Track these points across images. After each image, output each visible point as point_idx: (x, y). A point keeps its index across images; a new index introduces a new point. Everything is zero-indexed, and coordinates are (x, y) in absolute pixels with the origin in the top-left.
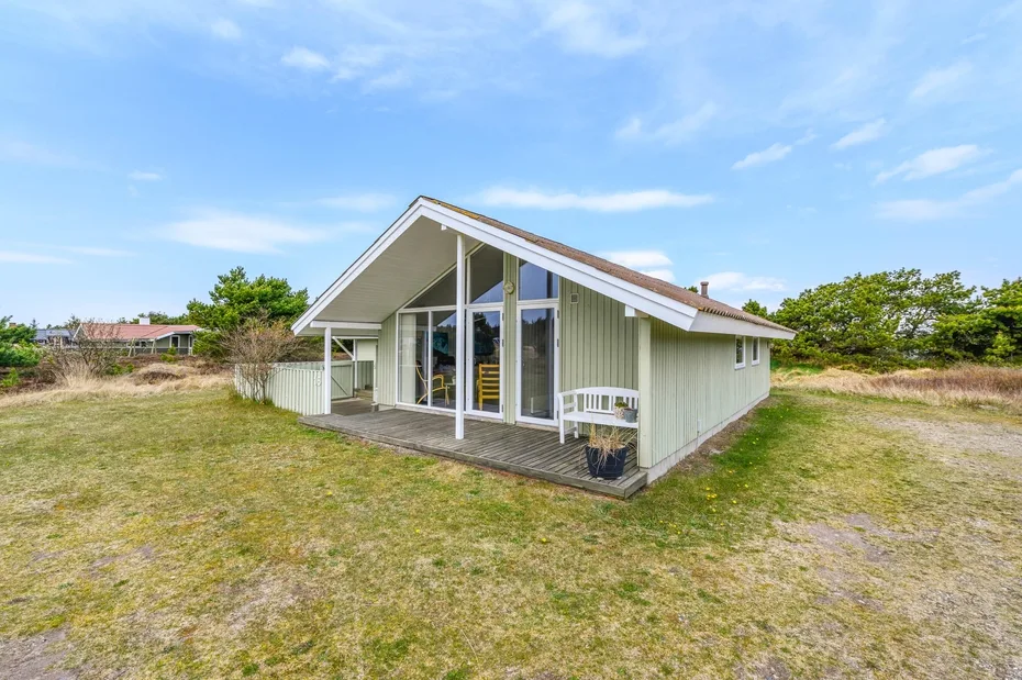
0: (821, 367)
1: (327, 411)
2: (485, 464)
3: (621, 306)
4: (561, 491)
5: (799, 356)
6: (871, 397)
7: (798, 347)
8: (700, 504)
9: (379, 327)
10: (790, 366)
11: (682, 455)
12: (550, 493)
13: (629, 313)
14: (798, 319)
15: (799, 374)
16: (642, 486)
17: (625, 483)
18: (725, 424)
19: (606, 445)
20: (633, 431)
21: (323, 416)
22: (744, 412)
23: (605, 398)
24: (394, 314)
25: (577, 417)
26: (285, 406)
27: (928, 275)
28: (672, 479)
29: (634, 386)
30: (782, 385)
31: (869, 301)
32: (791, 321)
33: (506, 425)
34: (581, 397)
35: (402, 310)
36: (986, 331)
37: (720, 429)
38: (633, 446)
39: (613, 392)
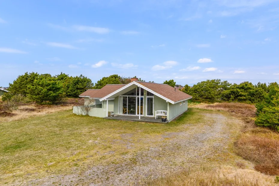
0: (200, 102)
1: (107, 116)
2: (147, 122)
3: (166, 101)
4: (159, 124)
5: (196, 99)
6: (205, 110)
7: (196, 97)
8: (175, 124)
9: (114, 99)
10: (194, 102)
11: (172, 119)
12: (158, 124)
13: (167, 102)
14: (196, 90)
15: (195, 104)
16: (168, 123)
17: (166, 122)
18: (178, 115)
19: (164, 118)
20: (166, 116)
21: (106, 117)
22: (182, 113)
23: (162, 112)
24: (118, 96)
25: (157, 115)
26: (93, 116)
27: (222, 81)
28: (171, 122)
29: (167, 110)
30: (191, 107)
31: (210, 87)
32: (195, 91)
33: (144, 117)
34: (158, 112)
35: (121, 96)
36: (230, 94)
37: (177, 116)
38: (166, 118)
39: (163, 111)
